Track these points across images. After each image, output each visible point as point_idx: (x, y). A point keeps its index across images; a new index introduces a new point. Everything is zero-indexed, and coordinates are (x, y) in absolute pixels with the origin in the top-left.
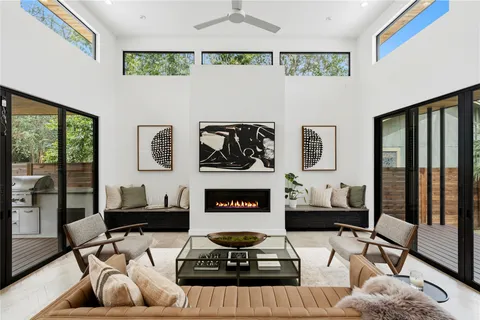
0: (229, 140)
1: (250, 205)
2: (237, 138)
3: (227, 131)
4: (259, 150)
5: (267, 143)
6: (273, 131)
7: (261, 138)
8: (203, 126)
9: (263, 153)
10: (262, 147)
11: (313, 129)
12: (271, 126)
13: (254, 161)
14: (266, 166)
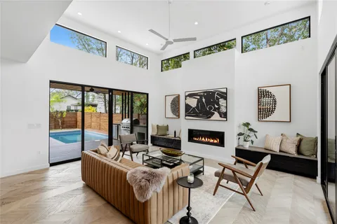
0: (199, 101)
1: (212, 141)
2: (204, 100)
3: (199, 96)
4: (216, 106)
5: (222, 102)
6: (226, 93)
7: (218, 99)
8: (187, 94)
9: (219, 108)
10: (218, 104)
11: (268, 89)
12: (224, 91)
13: (214, 113)
14: (221, 117)
